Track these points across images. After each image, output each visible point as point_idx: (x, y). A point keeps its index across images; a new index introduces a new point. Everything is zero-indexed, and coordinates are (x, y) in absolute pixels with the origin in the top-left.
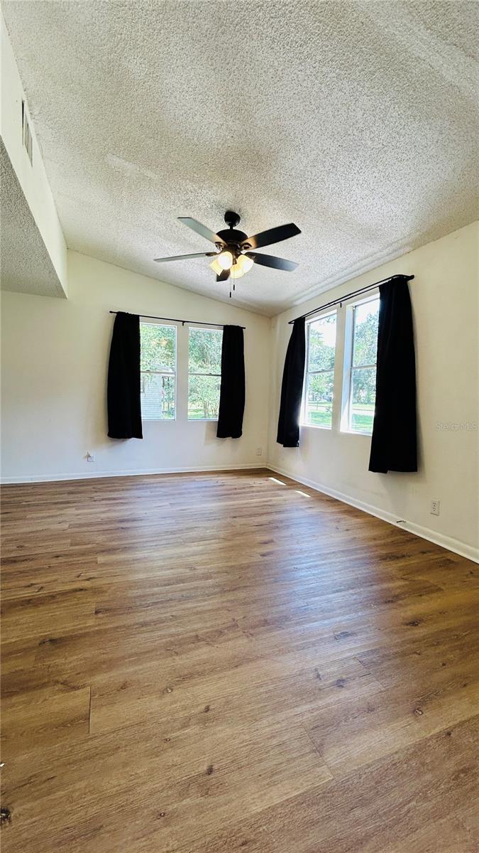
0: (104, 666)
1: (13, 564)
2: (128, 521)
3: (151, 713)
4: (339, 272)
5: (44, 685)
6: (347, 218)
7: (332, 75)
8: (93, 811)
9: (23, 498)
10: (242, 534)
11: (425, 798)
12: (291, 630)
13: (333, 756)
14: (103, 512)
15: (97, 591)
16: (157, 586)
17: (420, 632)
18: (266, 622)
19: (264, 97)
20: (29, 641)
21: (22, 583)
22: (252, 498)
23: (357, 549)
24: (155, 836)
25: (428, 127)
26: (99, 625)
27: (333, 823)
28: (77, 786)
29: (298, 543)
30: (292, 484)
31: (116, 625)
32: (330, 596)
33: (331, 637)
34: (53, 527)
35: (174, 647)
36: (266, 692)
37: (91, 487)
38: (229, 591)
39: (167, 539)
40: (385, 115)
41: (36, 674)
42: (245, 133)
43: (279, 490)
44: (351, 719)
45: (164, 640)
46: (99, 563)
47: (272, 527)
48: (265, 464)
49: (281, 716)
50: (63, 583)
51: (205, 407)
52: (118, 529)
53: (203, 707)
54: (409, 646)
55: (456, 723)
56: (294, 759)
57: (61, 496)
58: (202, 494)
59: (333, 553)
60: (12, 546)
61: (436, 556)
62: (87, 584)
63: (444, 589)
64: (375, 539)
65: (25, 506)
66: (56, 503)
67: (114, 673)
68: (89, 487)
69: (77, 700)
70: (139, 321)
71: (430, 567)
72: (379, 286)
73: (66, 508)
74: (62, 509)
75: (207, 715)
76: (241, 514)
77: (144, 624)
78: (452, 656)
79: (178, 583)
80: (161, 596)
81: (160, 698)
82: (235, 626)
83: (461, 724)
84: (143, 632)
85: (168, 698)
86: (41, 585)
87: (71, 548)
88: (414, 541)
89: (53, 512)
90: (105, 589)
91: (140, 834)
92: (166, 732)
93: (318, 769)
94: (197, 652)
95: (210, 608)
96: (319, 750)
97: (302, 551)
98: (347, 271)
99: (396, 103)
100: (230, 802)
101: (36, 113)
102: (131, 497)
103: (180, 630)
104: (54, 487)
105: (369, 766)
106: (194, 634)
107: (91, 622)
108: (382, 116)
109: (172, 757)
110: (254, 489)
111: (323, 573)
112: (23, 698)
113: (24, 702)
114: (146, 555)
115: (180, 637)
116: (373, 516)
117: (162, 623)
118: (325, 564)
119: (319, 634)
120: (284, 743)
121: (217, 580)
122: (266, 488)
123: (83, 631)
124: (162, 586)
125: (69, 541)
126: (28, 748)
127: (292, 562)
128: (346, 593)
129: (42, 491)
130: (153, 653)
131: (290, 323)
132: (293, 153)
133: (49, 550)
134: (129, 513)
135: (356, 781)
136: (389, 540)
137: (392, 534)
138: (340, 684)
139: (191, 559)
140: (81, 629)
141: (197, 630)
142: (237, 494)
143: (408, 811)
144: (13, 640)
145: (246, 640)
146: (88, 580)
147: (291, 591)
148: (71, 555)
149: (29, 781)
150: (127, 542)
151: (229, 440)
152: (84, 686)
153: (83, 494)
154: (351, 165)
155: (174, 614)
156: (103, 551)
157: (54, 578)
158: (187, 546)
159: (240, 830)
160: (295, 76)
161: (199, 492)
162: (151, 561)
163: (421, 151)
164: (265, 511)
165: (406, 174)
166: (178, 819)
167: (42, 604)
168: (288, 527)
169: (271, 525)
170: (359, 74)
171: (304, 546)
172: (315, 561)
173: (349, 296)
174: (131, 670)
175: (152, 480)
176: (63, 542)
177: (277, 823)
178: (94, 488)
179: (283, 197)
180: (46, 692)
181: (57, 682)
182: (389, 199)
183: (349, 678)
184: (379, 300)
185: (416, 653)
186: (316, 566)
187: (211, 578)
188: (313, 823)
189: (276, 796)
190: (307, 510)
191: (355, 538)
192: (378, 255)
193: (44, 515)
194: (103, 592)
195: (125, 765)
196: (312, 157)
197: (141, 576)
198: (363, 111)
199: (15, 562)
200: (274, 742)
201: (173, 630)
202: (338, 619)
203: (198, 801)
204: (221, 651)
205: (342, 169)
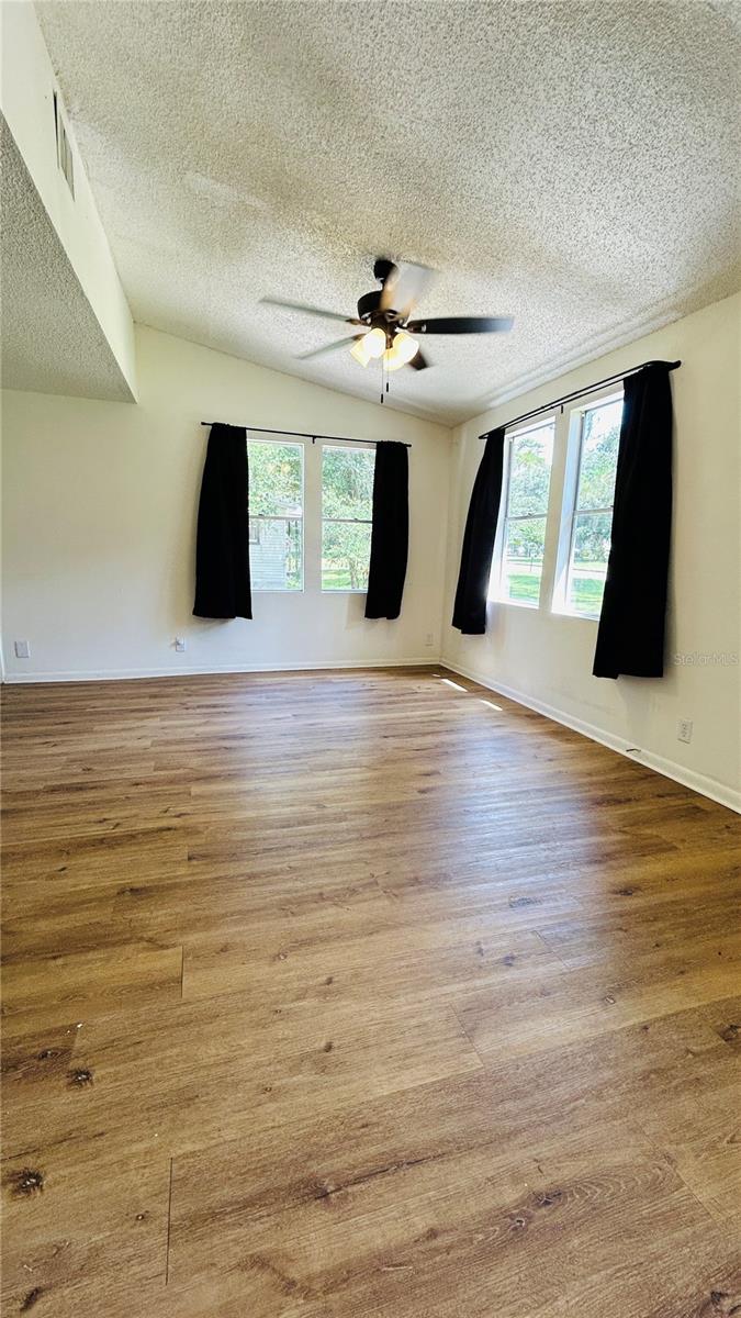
0: (198, 924)
1: (80, 792)
2: (234, 738)
3: (258, 981)
4: (559, 355)
5: (126, 942)
6: (572, 267)
7: (542, 29)
8: (186, 1080)
9: (88, 703)
10: (394, 762)
11: (599, 1097)
12: (451, 892)
13: (486, 1043)
14: (200, 725)
15: (190, 831)
16: (272, 828)
17: (631, 903)
18: (416, 881)
19: (432, 71)
20: (104, 889)
21: (93, 817)
22: (414, 709)
23: (560, 788)
24: (260, 1110)
25: (705, 112)
26: (193, 874)
27: (477, 1115)
28: (168, 1053)
29: (474, 777)
30: (478, 690)
31: (214, 875)
32: (512, 851)
33: (505, 904)
34: (129, 744)
35: (290, 906)
36: (407, 966)
37: (182, 689)
38: (369, 838)
39: (288, 765)
40: (633, 95)
41: (115, 928)
42: (402, 130)
43: (456, 698)
44: (516, 1003)
45: (276, 897)
46: (193, 794)
47: (440, 752)
48: (438, 659)
49: (425, 995)
50: (145, 819)
51: (352, 567)
52: (219, 748)
53: (325, 978)
54: (612, 920)
55: (658, 1015)
56: (435, 1043)
57: (141, 700)
58: (343, 702)
59: (524, 792)
60: (76, 769)
61: (680, 802)
62: (175, 822)
63: (681, 847)
64: (590, 774)
65: (91, 714)
66: (132, 711)
67: (213, 933)
68: (178, 689)
69: (167, 961)
70: (245, 437)
71: (666, 817)
72: (624, 379)
73: (148, 718)
74: (142, 719)
75: (329, 988)
76: (395, 733)
77: (252, 876)
78: (672, 935)
79: (299, 824)
80: (276, 841)
81: (270, 965)
82: (372, 883)
83: (664, 1019)
84: (250, 886)
85: (280, 965)
86: (117, 821)
87: (155, 773)
88: (649, 779)
89: (130, 724)
90: (200, 829)
91: (241, 1107)
92: (276, 1003)
93: (466, 1056)
94: (318, 914)
95: (341, 859)
96: (470, 1034)
97: (479, 788)
98: (573, 353)
99: (653, 73)
100: (352, 1081)
101: (76, 109)
102: (239, 704)
103: (299, 884)
104: (131, 688)
105: (531, 1056)
106: (317, 891)
107: (182, 871)
108: (627, 95)
109: (281, 1030)
110: (417, 697)
111: (505, 819)
112: (101, 954)
113: (101, 960)
114: (258, 786)
115: (299, 894)
116: (593, 741)
117: (275, 875)
118: (510, 807)
119: (488, 900)
120: (425, 1024)
121: (353, 823)
122: (436, 695)
123: (173, 881)
124: (277, 828)
125: (153, 764)
126: (109, 1009)
127: (465, 802)
128: (535, 847)
129: (112, 693)
130: (262, 913)
131: (481, 438)
132: (481, 162)
133: (125, 776)
134: (236, 726)
135: (512, 1072)
136: (613, 776)
137: (617, 768)
138: (509, 961)
139: (321, 794)
140: (169, 878)
141: (321, 887)
142: (394, 702)
143: (574, 1110)
144: (85, 887)
145: (387, 902)
146: (178, 816)
147: (455, 841)
148: (155, 782)
149: (110, 1044)
150: (231, 767)
151: (382, 622)
152: (174, 946)
153: (170, 699)
154: (577, 179)
155: (292, 864)
156: (198, 779)
157: (134, 812)
158: (314, 776)
159: (360, 1112)
160: (482, 33)
161: (336, 699)
162: (265, 794)
163: (693, 152)
164: (430, 729)
165: (669, 191)
166: (288, 1095)
167: (119, 844)
168: (462, 753)
169: (438, 750)
170: (587, 26)
171: (483, 780)
172: (496, 803)
173: (575, 396)
174: (234, 930)
175: (269, 680)
176: (144, 764)
177: (407, 1109)
178: (186, 690)
179: (467, 234)
180: (129, 949)
181: (141, 939)
182: (642, 234)
183: (522, 955)
184: (622, 402)
185: (621, 929)
186: (497, 809)
187: (345, 820)
188: (450, 1112)
189: (408, 1080)
190: (495, 730)
191: (560, 772)
192: (625, 327)
193: (116, 727)
194: (199, 832)
195: (225, 1034)
196: (512, 168)
197: (251, 814)
198: (596, 89)
199: (81, 789)
200: (413, 1022)
201: (289, 885)
202: (517, 882)
203: (311, 1078)
204: (352, 914)
205: (563, 187)
